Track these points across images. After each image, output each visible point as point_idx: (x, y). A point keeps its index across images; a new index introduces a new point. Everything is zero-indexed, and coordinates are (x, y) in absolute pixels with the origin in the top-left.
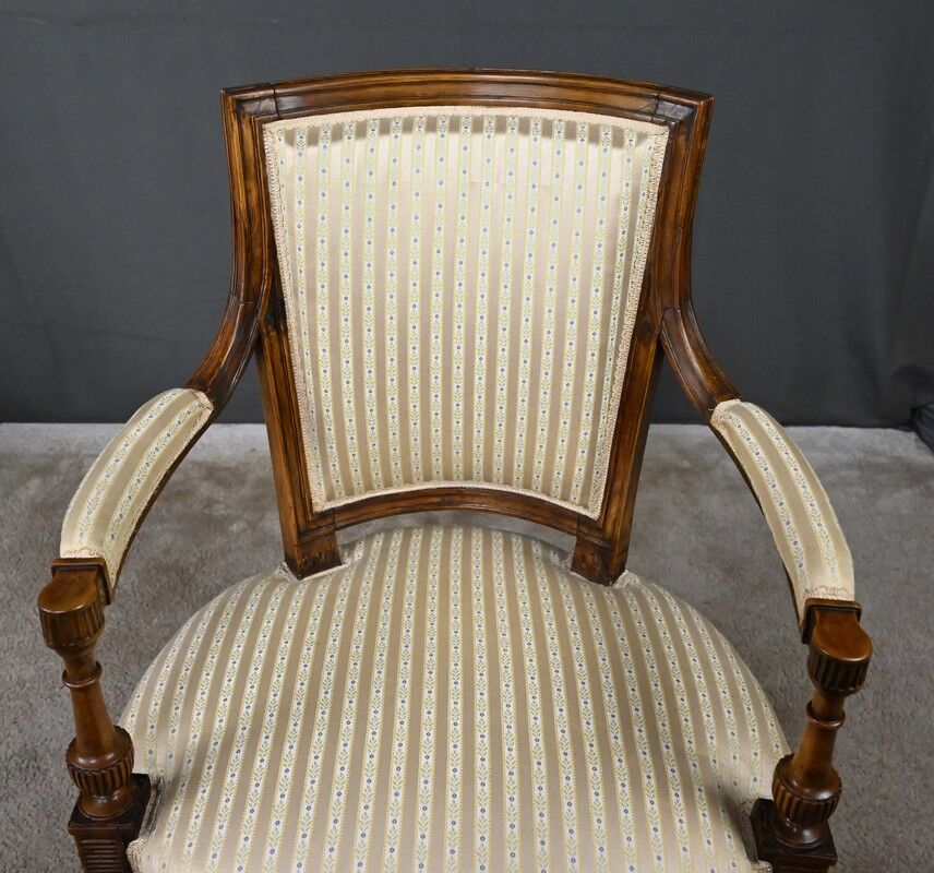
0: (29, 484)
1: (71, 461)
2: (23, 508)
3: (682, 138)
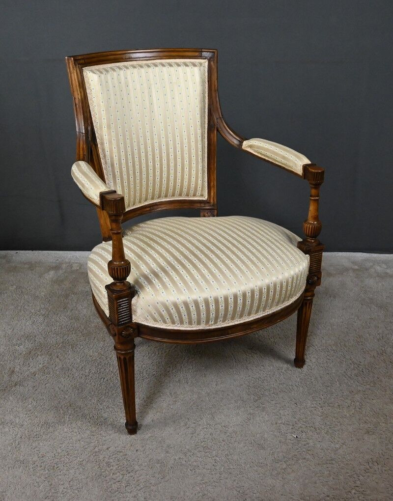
0: (50, 273)
1: (67, 265)
2: (48, 282)
3: (212, 63)
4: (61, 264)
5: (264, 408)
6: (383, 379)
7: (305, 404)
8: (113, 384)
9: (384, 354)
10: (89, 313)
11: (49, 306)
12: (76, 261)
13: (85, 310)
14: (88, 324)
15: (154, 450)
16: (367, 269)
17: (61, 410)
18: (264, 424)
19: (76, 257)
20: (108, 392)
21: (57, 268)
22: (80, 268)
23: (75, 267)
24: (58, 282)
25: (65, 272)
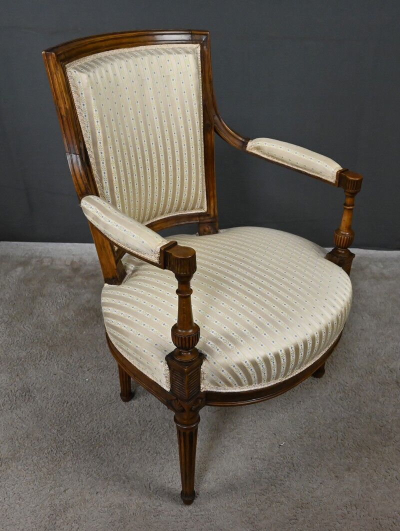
0: (17, 270)
2: (15, 281)
3: (205, 48)
4: (31, 258)
5: (239, 439)
6: (370, 403)
7: (284, 434)
8: (77, 409)
9: (373, 373)
10: (57, 320)
11: (13, 312)
12: (47, 255)
13: (53, 317)
14: (55, 334)
15: (116, 492)
16: (362, 269)
17: (17, 442)
18: (238, 459)
19: (48, 251)
20: (70, 421)
21: (25, 263)
22: (51, 264)
23: (46, 262)
24: (26, 281)
25: (34, 269)
